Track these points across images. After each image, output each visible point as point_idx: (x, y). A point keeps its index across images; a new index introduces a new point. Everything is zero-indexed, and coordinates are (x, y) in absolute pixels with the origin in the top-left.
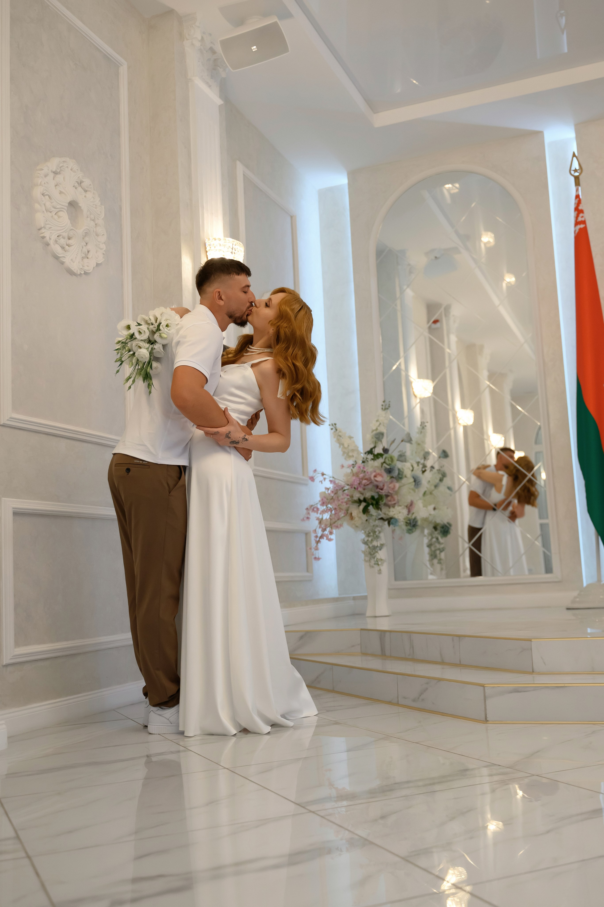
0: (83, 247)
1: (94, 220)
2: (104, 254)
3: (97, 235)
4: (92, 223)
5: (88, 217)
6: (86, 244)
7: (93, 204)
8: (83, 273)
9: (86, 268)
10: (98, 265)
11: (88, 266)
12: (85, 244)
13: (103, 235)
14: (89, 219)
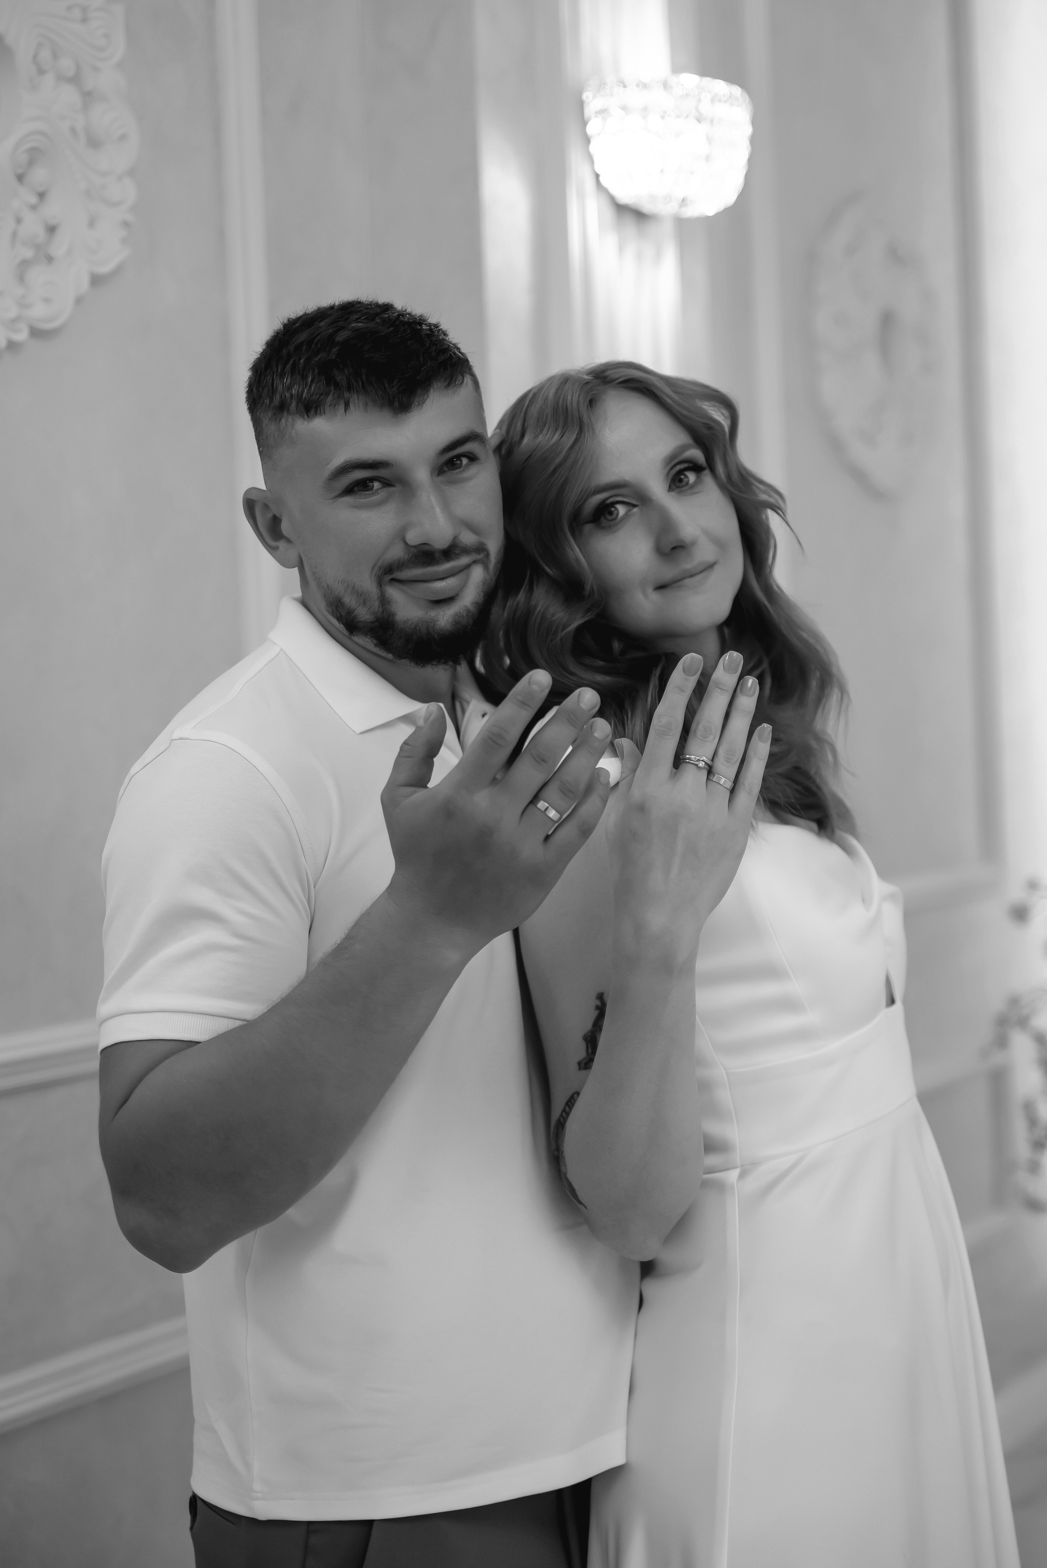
0: (19, 221)
1: (75, 80)
2: (126, 224)
3: (94, 143)
4: (69, 95)
5: (41, 72)
6: (42, 195)
7: (69, 8)
8: (22, 336)
9: (38, 312)
10: (96, 280)
11: (47, 300)
12: (33, 200)
13: (123, 137)
14: (49, 79)
